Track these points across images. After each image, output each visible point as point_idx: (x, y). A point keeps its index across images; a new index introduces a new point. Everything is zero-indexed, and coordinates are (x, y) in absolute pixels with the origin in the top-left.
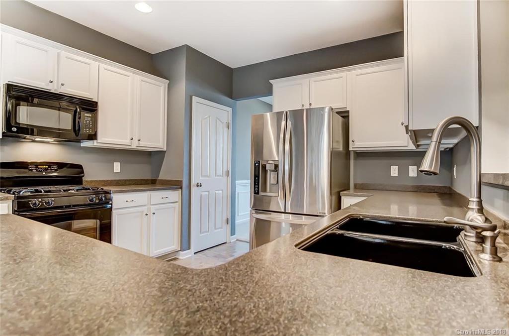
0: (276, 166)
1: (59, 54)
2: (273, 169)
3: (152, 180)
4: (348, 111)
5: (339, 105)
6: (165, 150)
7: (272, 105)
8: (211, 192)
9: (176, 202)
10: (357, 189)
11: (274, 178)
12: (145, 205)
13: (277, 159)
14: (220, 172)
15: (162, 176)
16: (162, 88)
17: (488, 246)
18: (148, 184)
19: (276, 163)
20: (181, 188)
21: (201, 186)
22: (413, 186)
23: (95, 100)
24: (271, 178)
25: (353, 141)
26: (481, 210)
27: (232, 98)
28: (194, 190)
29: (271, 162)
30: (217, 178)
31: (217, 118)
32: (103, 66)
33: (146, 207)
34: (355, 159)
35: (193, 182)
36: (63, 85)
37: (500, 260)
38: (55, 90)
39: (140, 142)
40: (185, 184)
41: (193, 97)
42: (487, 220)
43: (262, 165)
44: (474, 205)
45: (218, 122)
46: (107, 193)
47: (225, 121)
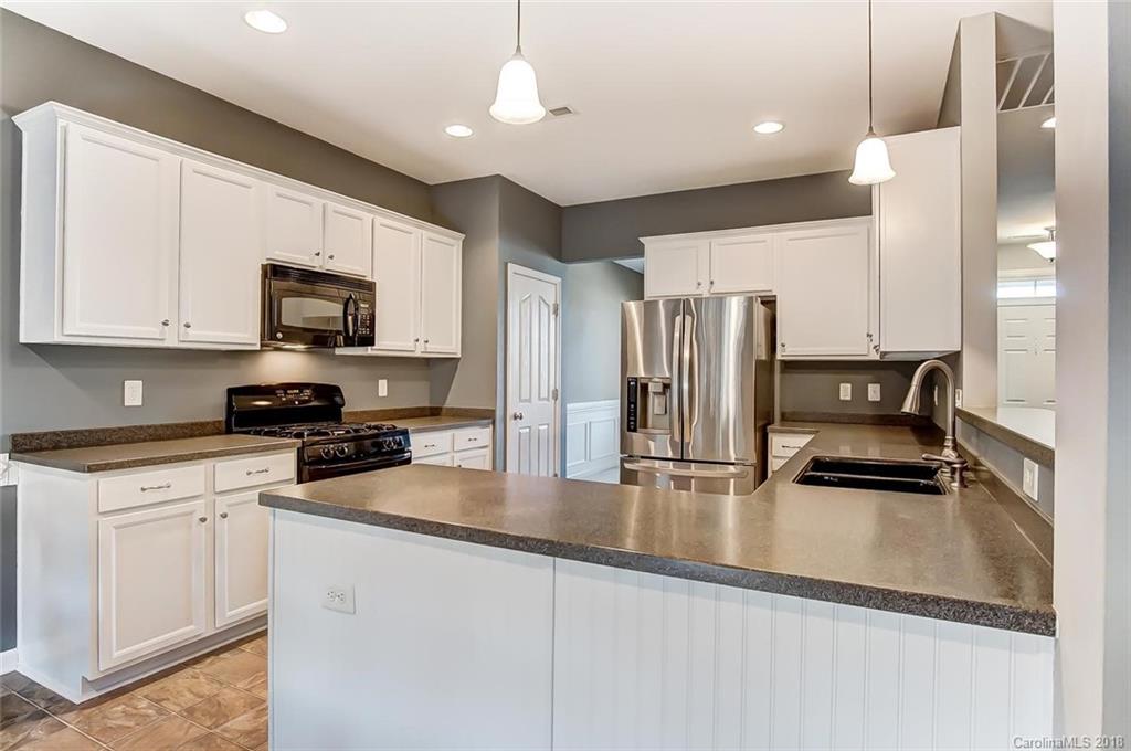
0: (667, 387)
1: (324, 206)
2: (661, 390)
3: (431, 408)
4: (775, 296)
5: (761, 286)
6: (459, 356)
7: (643, 275)
8: (533, 428)
9: (486, 447)
10: (787, 420)
11: (660, 404)
12: (446, 453)
13: (668, 375)
14: (544, 394)
15: (451, 402)
16: (455, 249)
17: (957, 476)
18: (426, 416)
19: (667, 382)
20: (494, 423)
21: (521, 418)
22: (874, 416)
23: (369, 279)
24: (655, 405)
25: (783, 346)
26: (956, 447)
27: (560, 261)
28: (511, 423)
29: (657, 380)
30: (541, 402)
31: (541, 297)
32: (379, 220)
33: (448, 456)
34: (783, 371)
35: (510, 413)
36: (331, 257)
37: (966, 487)
38: (321, 267)
39: (428, 345)
40: (499, 414)
41: (509, 264)
42: (959, 456)
43: (641, 385)
44: (949, 443)
45: (543, 305)
46: (405, 433)
47: (551, 302)
